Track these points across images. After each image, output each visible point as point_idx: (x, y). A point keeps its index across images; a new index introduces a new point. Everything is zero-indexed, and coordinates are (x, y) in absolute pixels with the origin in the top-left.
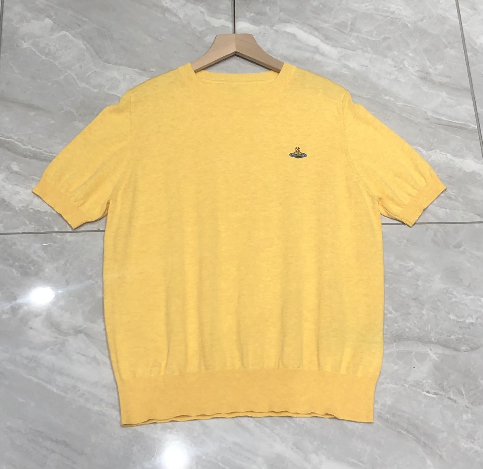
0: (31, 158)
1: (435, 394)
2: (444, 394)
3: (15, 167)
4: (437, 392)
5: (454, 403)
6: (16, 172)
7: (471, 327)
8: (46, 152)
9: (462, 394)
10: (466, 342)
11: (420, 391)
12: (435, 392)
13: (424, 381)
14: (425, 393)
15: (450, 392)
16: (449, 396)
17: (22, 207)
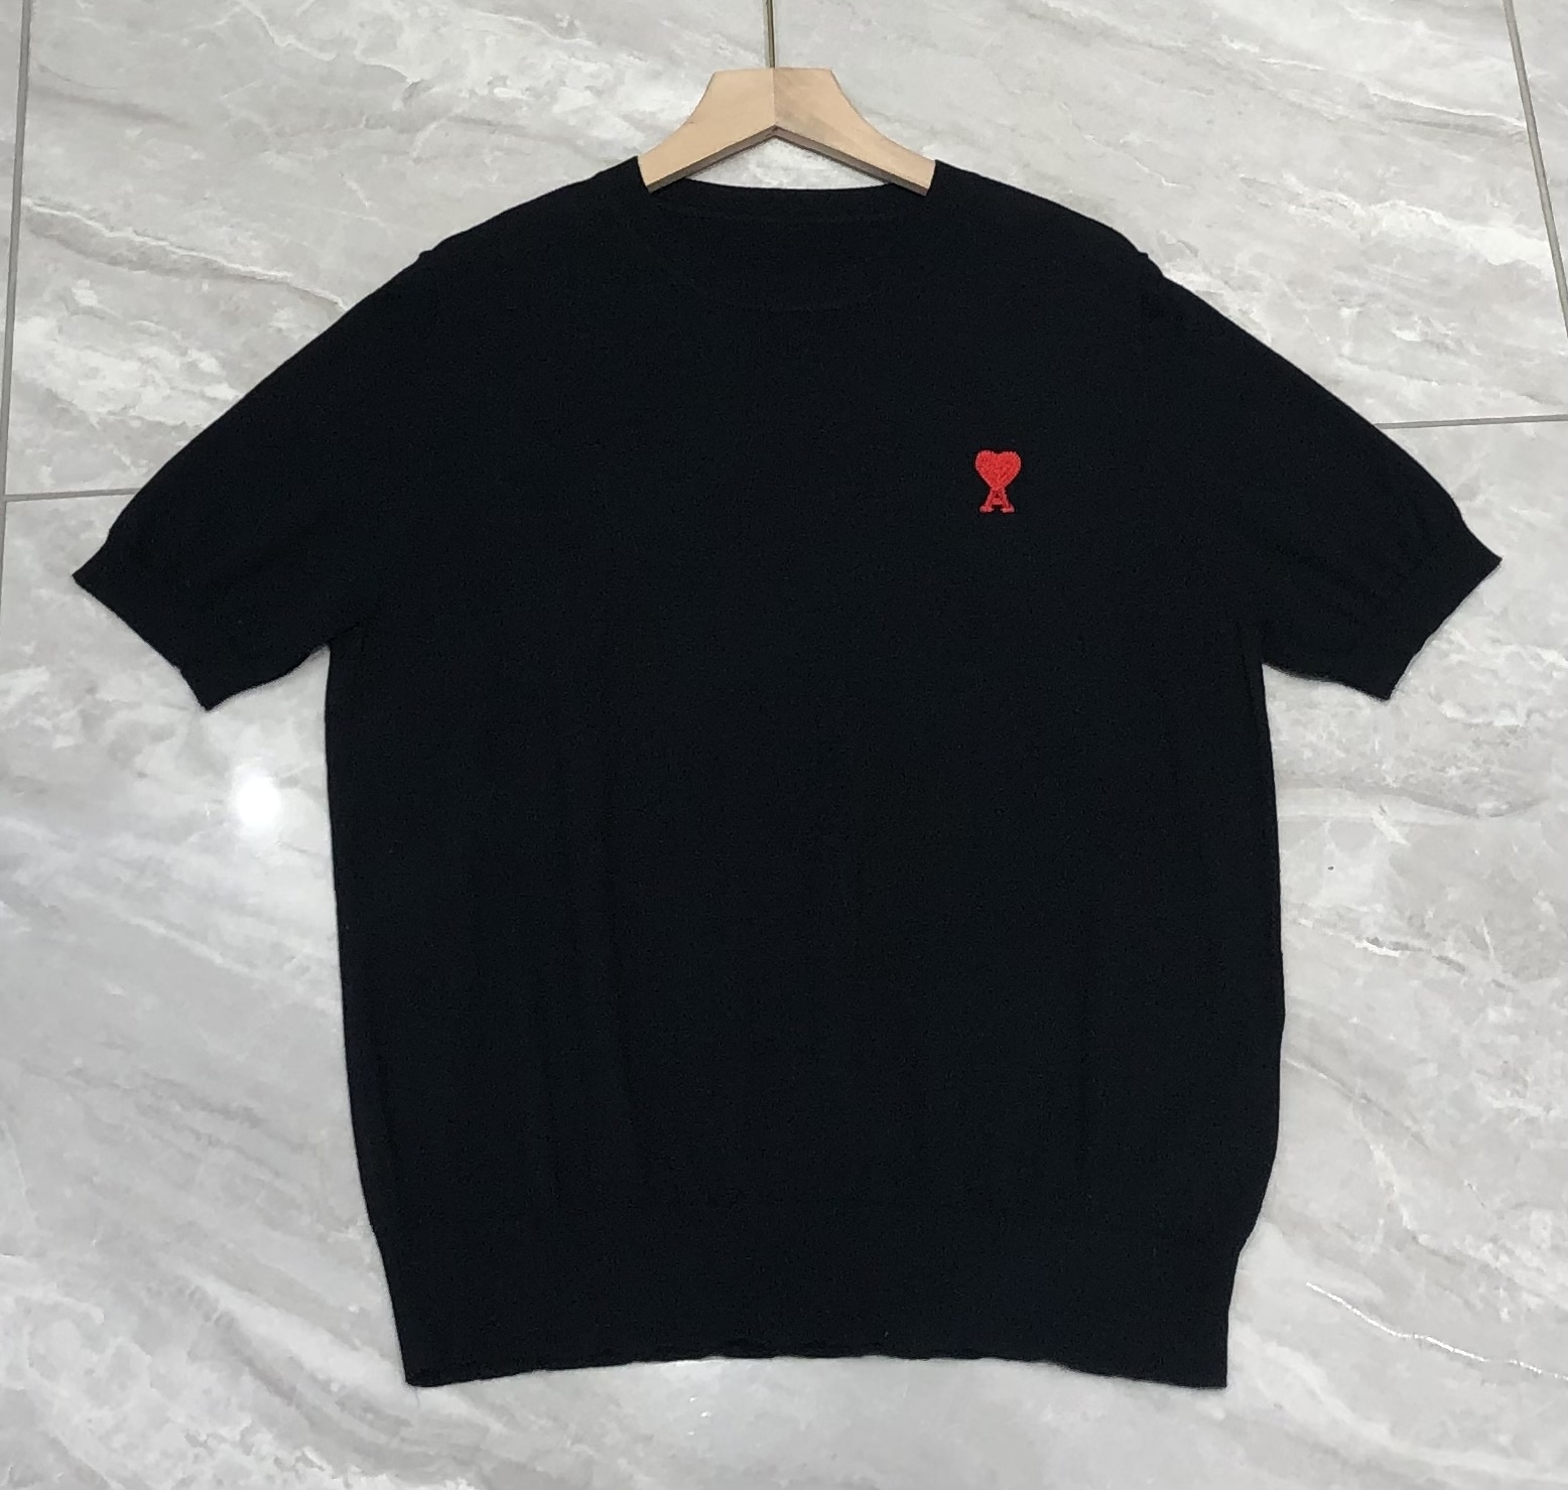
0: (134, 266)
1: (1397, 946)
2: (1424, 947)
3: (86, 296)
4: (1403, 940)
5: (1459, 974)
6: (90, 311)
7: (1513, 742)
8: (180, 247)
9: (1483, 946)
10: (1496, 788)
11: (1352, 938)
12: (1399, 941)
13: (1364, 909)
14: (1365, 944)
15: (1444, 940)
16: (1444, 954)
17: (110, 413)
